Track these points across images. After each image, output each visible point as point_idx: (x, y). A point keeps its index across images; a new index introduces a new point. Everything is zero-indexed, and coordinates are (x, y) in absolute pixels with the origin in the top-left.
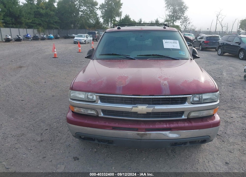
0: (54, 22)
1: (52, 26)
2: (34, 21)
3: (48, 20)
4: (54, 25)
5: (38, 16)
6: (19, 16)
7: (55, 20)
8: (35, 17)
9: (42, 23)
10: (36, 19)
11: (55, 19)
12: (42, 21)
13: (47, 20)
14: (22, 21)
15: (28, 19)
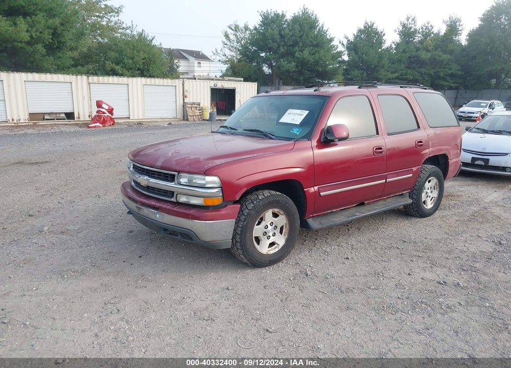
0: (446, 75)
1: (442, 82)
2: (406, 75)
3: (434, 72)
4: (448, 82)
5: (415, 65)
6: (376, 67)
7: (450, 72)
8: (408, 68)
9: (419, 78)
10: (409, 71)
11: (451, 69)
12: (421, 74)
13: (431, 72)
14: (380, 76)
15: (392, 73)
